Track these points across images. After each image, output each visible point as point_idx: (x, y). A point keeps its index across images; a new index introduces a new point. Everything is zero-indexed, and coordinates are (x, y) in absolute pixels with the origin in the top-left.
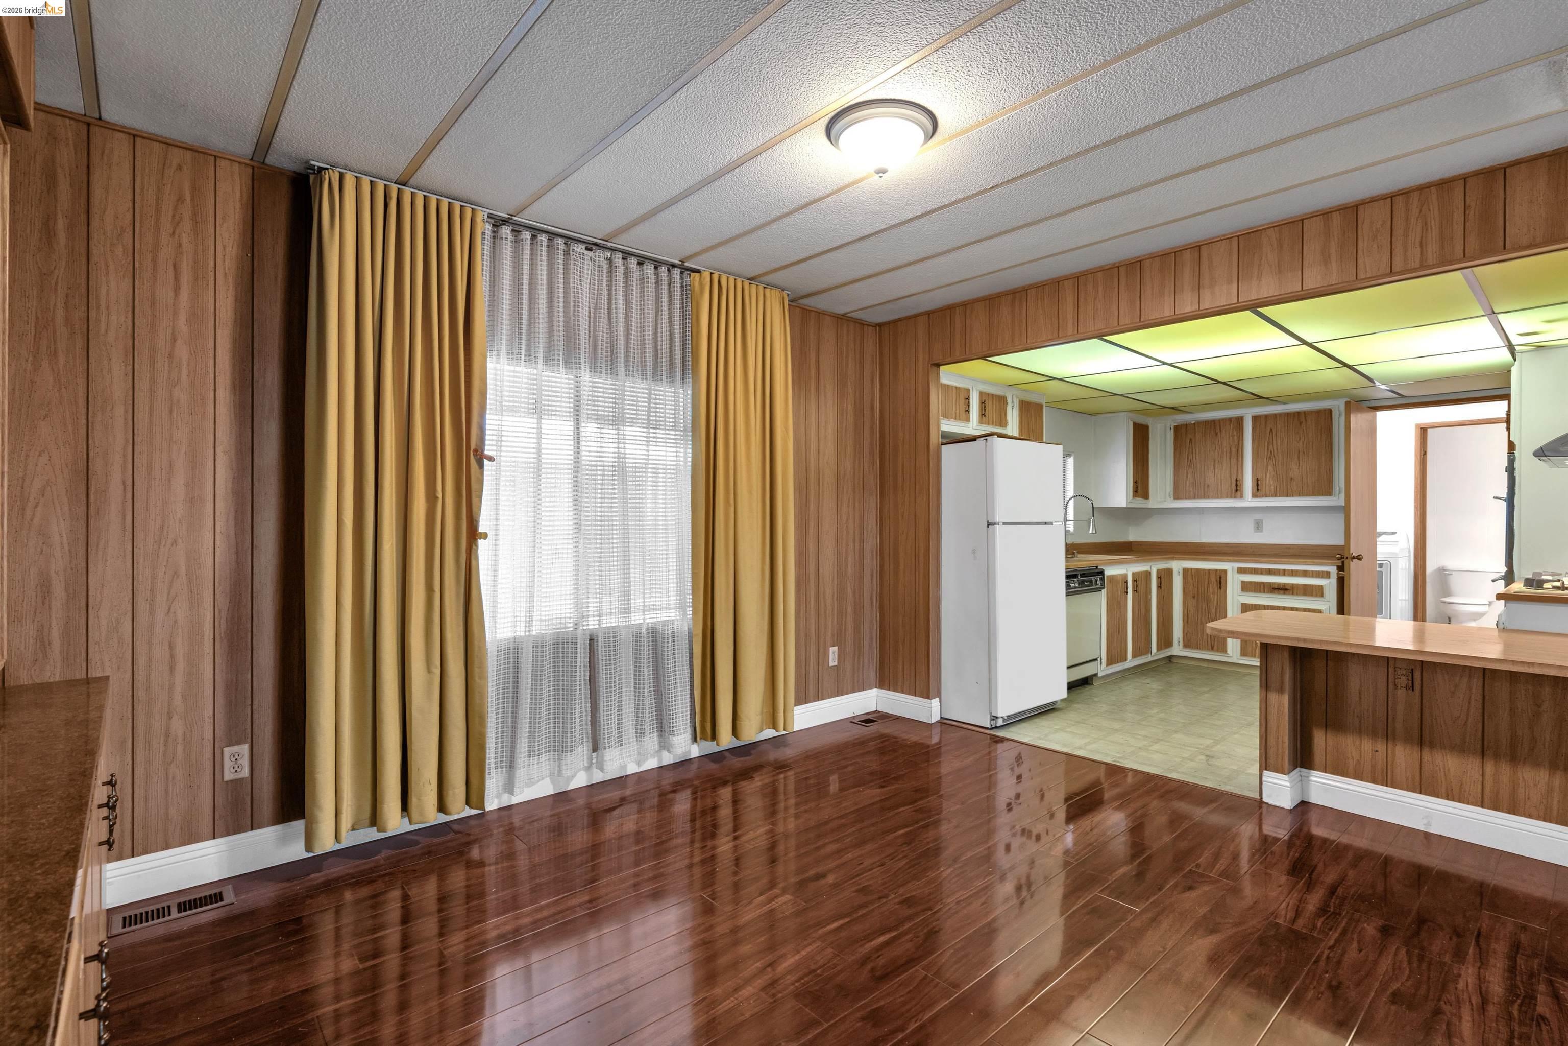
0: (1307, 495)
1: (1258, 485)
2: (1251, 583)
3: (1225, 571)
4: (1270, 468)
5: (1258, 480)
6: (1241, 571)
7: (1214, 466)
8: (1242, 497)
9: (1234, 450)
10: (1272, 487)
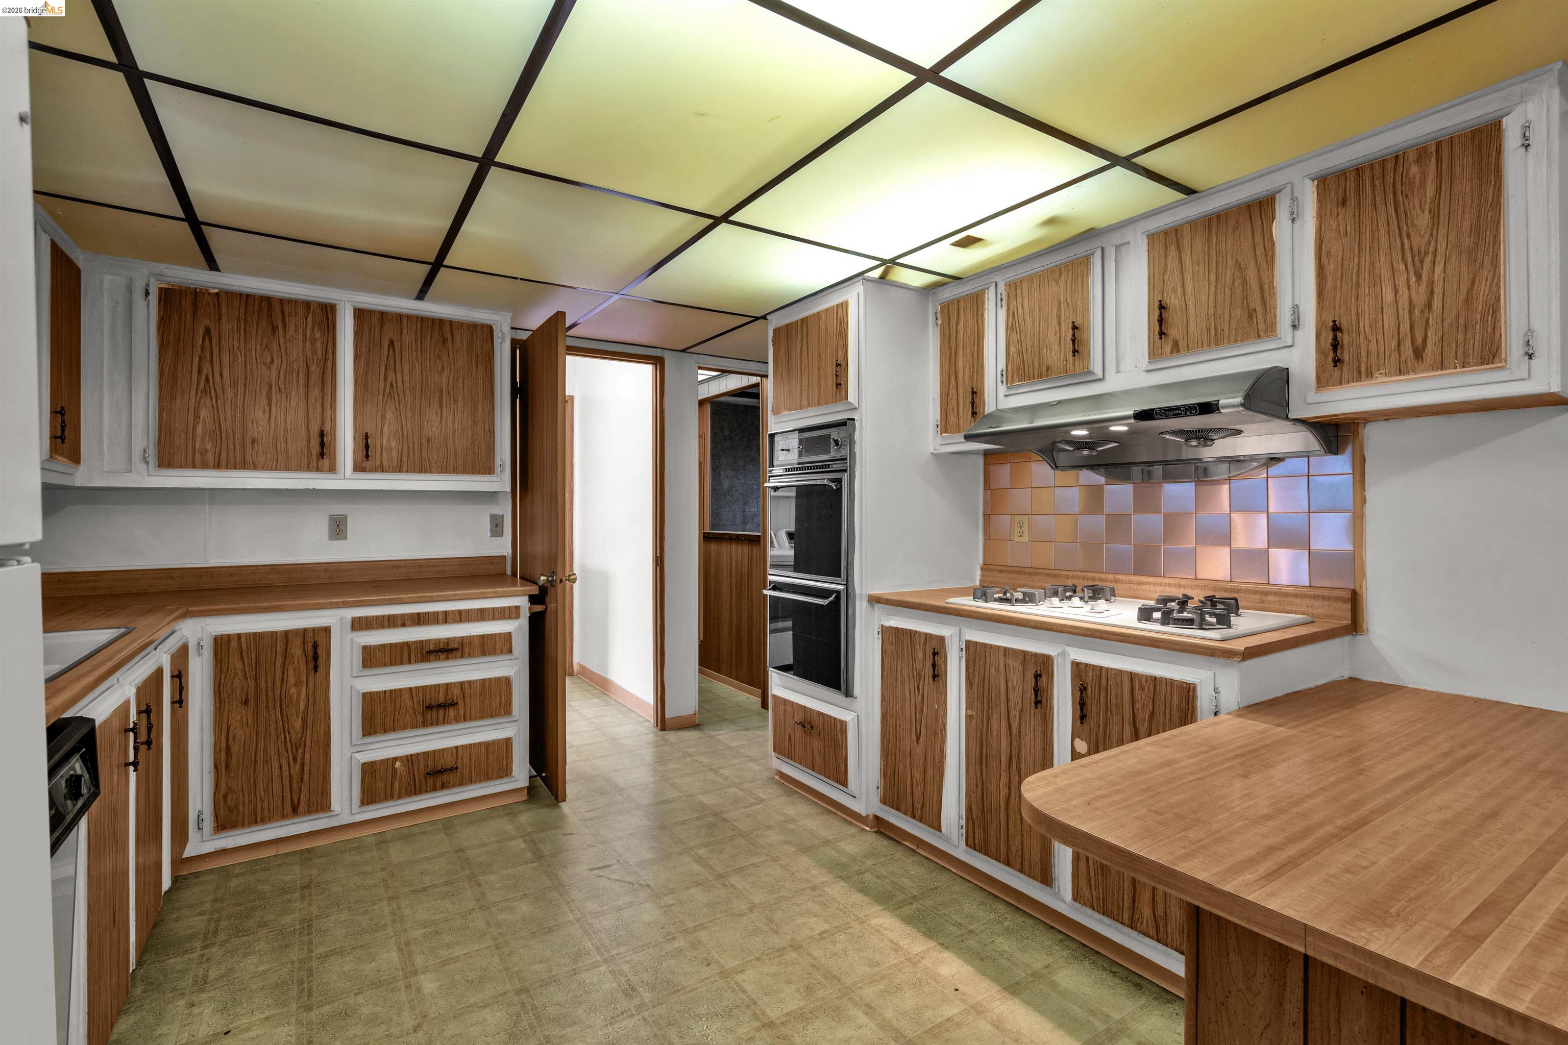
0: (455, 471)
1: (367, 447)
2: (383, 646)
3: (327, 630)
4: (389, 415)
5: (367, 437)
6: (359, 625)
7: (269, 398)
8: (332, 469)
9: (313, 368)
10: (394, 454)
